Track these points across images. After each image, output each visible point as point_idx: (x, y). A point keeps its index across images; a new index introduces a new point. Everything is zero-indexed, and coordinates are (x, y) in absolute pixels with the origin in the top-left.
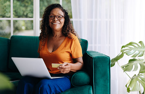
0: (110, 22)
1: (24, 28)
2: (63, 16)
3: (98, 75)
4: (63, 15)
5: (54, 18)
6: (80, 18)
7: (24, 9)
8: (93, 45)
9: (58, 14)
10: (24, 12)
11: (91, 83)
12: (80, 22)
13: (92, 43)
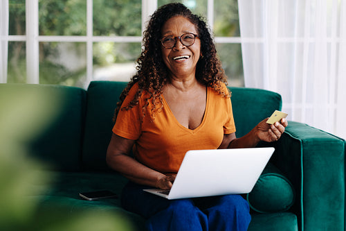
0: (338, 45)
1: (110, 59)
2: (195, 36)
3: (315, 188)
4: (196, 34)
5: (176, 45)
6: (260, 35)
7: (112, 12)
8: (293, 106)
9: (182, 31)
10: (113, 20)
11: (294, 209)
12: (261, 45)
13: (289, 101)
